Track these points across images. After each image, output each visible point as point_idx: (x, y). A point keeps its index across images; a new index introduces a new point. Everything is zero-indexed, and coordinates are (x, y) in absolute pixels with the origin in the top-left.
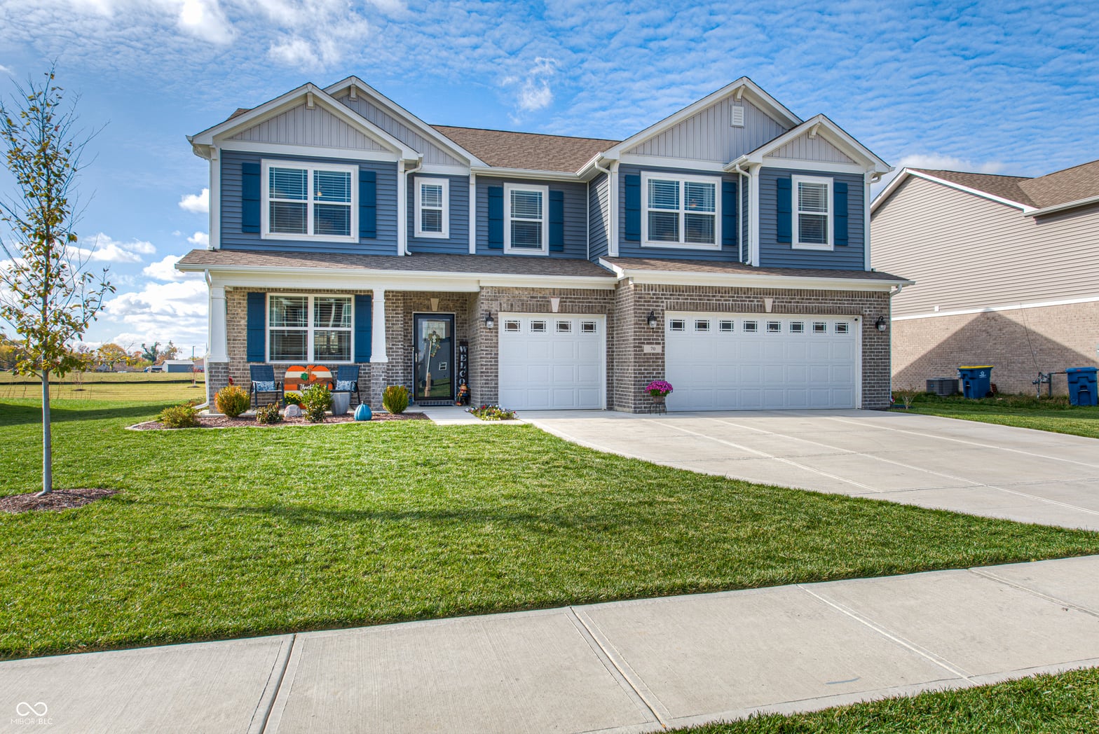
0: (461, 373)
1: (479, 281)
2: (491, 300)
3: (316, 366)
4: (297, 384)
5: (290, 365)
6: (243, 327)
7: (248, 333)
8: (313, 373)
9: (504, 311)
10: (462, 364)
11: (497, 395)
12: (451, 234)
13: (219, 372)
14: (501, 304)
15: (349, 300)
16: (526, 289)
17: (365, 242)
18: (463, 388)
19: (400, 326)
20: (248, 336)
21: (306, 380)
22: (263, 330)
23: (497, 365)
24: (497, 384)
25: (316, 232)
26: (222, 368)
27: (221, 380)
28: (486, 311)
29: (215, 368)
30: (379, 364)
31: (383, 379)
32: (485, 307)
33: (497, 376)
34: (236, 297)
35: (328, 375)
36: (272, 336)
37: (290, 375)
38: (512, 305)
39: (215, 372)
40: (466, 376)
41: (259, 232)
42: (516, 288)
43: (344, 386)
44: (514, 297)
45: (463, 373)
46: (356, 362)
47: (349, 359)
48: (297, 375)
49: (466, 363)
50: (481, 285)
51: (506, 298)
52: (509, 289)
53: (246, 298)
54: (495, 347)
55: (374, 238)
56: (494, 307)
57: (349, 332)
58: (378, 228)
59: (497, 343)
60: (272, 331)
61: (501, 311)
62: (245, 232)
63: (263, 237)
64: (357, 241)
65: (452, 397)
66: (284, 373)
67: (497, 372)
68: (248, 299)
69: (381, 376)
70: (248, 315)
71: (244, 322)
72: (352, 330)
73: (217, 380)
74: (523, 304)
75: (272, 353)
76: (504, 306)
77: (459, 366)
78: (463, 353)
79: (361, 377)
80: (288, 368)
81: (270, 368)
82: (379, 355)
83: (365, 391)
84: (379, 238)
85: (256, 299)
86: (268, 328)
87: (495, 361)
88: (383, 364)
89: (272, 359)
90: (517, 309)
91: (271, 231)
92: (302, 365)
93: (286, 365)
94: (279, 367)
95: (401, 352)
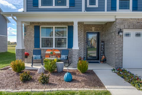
0: (102, 52)
1: (115, 16)
2: (121, 24)
3: (55, 49)
4: (49, 55)
5: (47, 49)
6: (33, 37)
7: (35, 39)
8: (54, 52)
9: (126, 29)
10: (102, 48)
11: (122, 63)
12: (98, 6)
13: (19, 53)
14: (124, 25)
15: (66, 27)
16: (135, 19)
17: (71, 8)
18: (103, 57)
19: (82, 36)
20: (35, 40)
21: (52, 54)
22: (39, 38)
23: (122, 51)
24: (122, 58)
25: (55, 5)
26: (21, 51)
27: (20, 56)
28: (118, 28)
29: (18, 51)
30: (76, 50)
31: (77, 56)
32: (118, 27)
33: (122, 55)
34: (31, 27)
35: (59, 52)
36: (42, 40)
37: (47, 52)
38: (129, 26)
39: (18, 53)
40: (104, 53)
41: (38, 6)
42: (131, 19)
43: (63, 57)
44: (130, 23)
45: (103, 52)
46: (68, 48)
47: (66, 47)
48: (49, 52)
49: (104, 48)
50: (117, 18)
51: (127, 23)
52: (128, 19)
53: (34, 27)
54: (122, 43)
55: (74, 6)
56: (122, 27)
57: (66, 38)
58: (76, 3)
59: (123, 42)
60: (42, 38)
61: (124, 29)
62: (34, 6)
63: (39, 8)
64: (68, 7)
65: (98, 59)
66: (45, 52)
67: (122, 54)
68: (34, 28)
69: (76, 54)
70: (34, 33)
71: (33, 35)
72: (67, 37)
73: (19, 55)
74: (134, 25)
75: (42, 45)
76: (126, 26)
77: (101, 49)
78: (103, 45)
79: (70, 53)
80: (46, 50)
81: (40, 50)
82: (76, 46)
83: (71, 58)
84: (76, 6)
85: (37, 27)
86: (41, 37)
87: (122, 49)
88: (77, 50)
89: (42, 47)
90: (131, 28)
91: (42, 5)
92: (51, 49)
93: (46, 49)
94: (44, 50)
95: (83, 45)
